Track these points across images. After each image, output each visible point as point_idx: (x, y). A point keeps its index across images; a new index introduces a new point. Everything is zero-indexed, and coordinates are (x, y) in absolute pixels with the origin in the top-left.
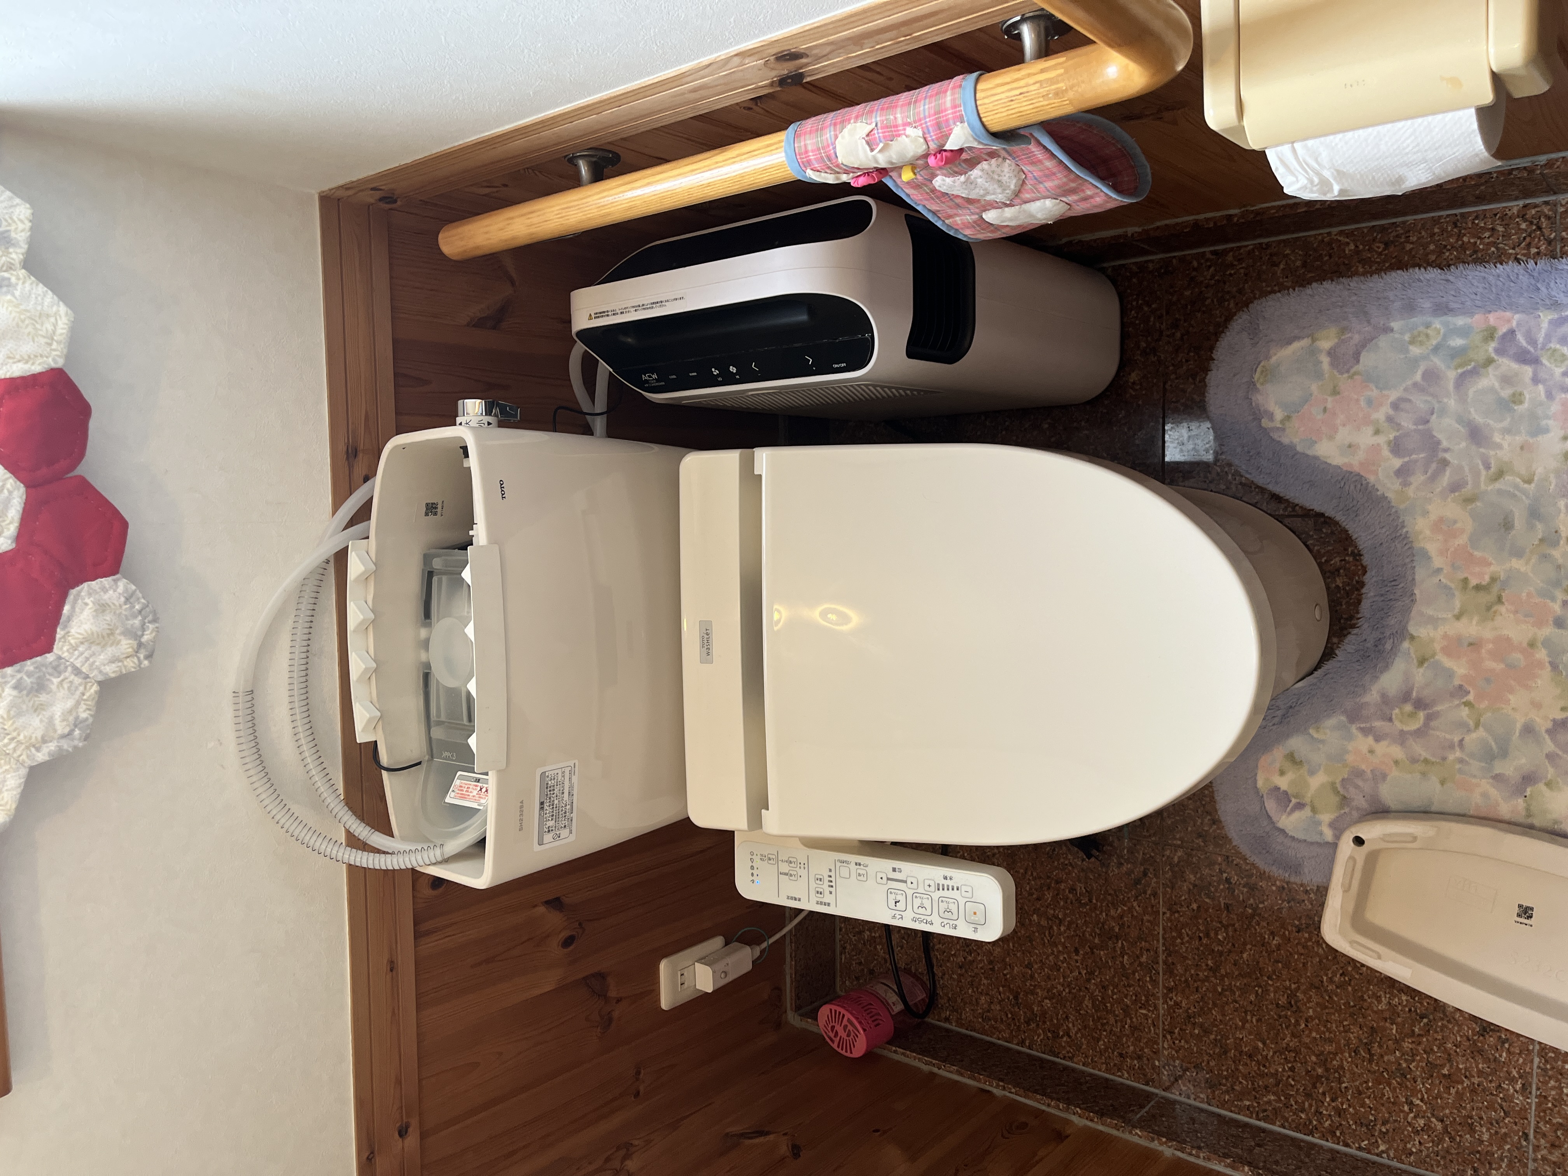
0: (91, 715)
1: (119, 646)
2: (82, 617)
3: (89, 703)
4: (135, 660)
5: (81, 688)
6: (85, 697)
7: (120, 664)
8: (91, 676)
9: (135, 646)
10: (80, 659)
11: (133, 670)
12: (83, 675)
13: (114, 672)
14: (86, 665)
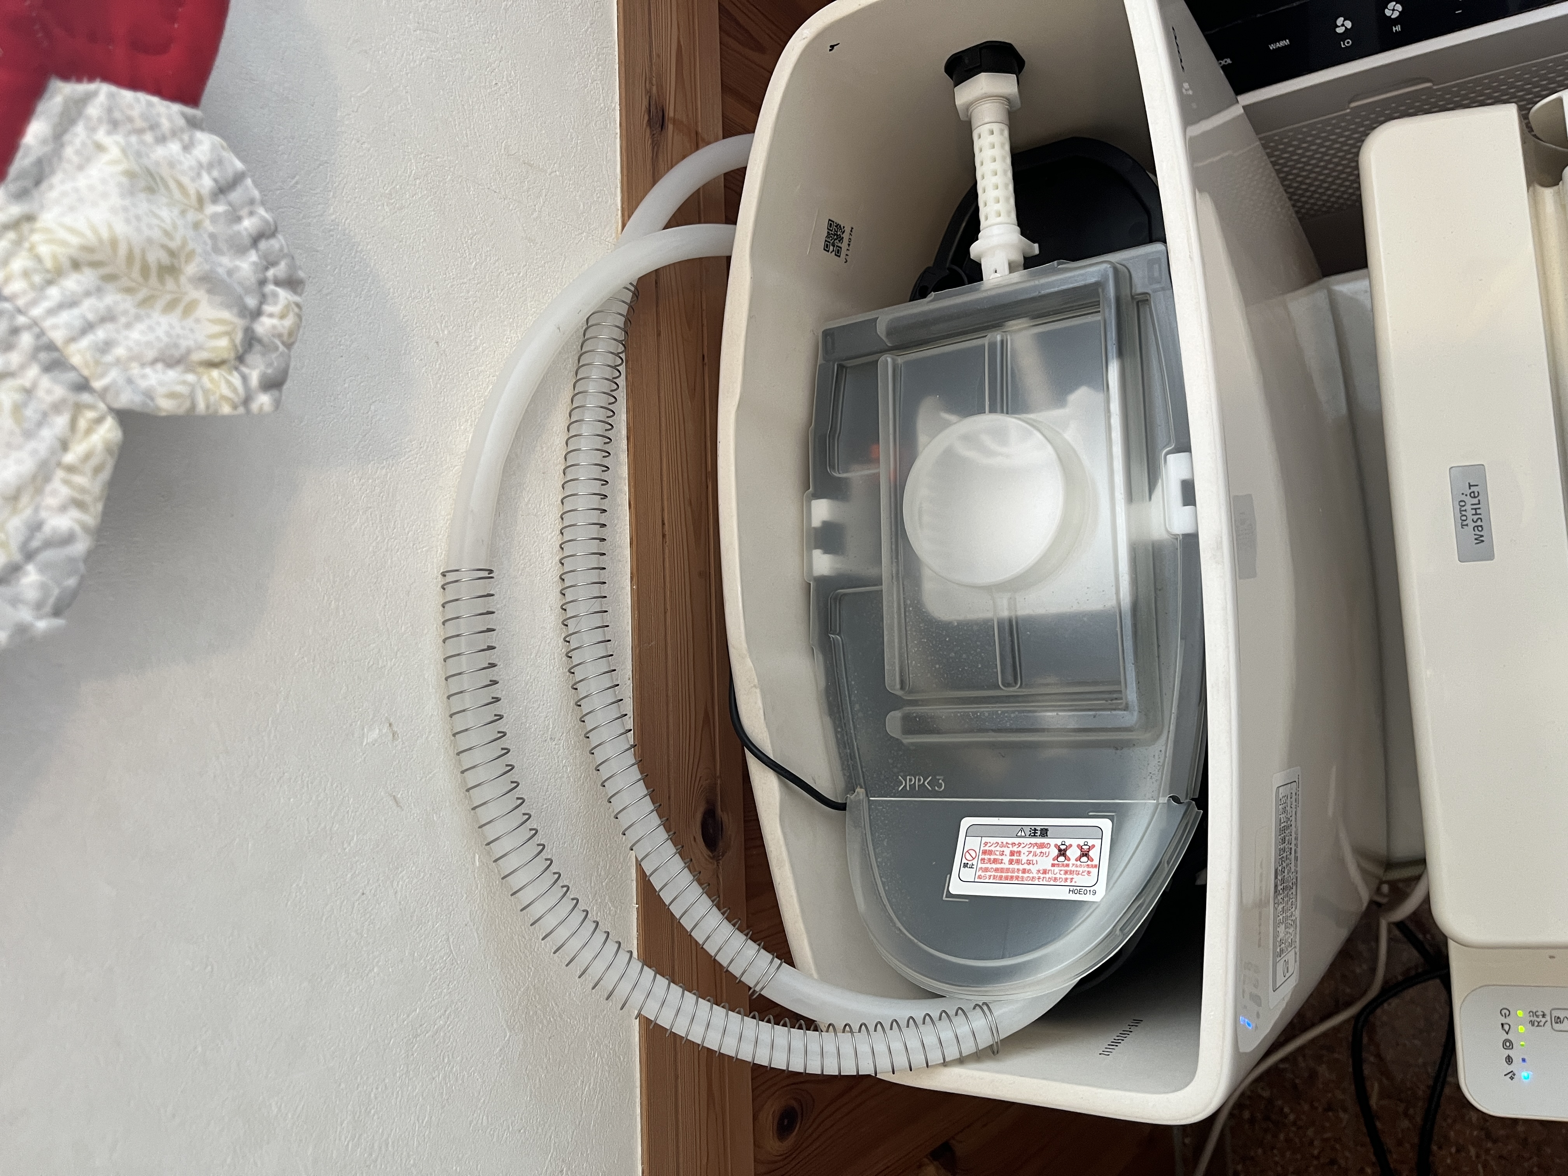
0: (85, 528)
1: (189, 322)
2: (81, 181)
3: (80, 480)
4: (236, 379)
5: (61, 422)
6: (69, 458)
7: (190, 378)
8: (97, 384)
9: (239, 337)
10: (65, 317)
11: (226, 410)
12: (71, 376)
13: (172, 395)
14: (85, 342)
